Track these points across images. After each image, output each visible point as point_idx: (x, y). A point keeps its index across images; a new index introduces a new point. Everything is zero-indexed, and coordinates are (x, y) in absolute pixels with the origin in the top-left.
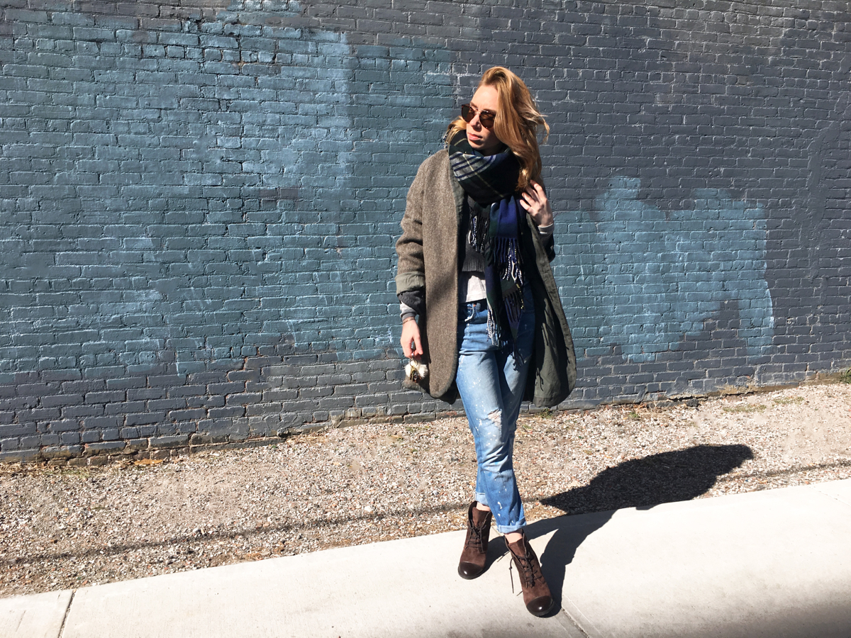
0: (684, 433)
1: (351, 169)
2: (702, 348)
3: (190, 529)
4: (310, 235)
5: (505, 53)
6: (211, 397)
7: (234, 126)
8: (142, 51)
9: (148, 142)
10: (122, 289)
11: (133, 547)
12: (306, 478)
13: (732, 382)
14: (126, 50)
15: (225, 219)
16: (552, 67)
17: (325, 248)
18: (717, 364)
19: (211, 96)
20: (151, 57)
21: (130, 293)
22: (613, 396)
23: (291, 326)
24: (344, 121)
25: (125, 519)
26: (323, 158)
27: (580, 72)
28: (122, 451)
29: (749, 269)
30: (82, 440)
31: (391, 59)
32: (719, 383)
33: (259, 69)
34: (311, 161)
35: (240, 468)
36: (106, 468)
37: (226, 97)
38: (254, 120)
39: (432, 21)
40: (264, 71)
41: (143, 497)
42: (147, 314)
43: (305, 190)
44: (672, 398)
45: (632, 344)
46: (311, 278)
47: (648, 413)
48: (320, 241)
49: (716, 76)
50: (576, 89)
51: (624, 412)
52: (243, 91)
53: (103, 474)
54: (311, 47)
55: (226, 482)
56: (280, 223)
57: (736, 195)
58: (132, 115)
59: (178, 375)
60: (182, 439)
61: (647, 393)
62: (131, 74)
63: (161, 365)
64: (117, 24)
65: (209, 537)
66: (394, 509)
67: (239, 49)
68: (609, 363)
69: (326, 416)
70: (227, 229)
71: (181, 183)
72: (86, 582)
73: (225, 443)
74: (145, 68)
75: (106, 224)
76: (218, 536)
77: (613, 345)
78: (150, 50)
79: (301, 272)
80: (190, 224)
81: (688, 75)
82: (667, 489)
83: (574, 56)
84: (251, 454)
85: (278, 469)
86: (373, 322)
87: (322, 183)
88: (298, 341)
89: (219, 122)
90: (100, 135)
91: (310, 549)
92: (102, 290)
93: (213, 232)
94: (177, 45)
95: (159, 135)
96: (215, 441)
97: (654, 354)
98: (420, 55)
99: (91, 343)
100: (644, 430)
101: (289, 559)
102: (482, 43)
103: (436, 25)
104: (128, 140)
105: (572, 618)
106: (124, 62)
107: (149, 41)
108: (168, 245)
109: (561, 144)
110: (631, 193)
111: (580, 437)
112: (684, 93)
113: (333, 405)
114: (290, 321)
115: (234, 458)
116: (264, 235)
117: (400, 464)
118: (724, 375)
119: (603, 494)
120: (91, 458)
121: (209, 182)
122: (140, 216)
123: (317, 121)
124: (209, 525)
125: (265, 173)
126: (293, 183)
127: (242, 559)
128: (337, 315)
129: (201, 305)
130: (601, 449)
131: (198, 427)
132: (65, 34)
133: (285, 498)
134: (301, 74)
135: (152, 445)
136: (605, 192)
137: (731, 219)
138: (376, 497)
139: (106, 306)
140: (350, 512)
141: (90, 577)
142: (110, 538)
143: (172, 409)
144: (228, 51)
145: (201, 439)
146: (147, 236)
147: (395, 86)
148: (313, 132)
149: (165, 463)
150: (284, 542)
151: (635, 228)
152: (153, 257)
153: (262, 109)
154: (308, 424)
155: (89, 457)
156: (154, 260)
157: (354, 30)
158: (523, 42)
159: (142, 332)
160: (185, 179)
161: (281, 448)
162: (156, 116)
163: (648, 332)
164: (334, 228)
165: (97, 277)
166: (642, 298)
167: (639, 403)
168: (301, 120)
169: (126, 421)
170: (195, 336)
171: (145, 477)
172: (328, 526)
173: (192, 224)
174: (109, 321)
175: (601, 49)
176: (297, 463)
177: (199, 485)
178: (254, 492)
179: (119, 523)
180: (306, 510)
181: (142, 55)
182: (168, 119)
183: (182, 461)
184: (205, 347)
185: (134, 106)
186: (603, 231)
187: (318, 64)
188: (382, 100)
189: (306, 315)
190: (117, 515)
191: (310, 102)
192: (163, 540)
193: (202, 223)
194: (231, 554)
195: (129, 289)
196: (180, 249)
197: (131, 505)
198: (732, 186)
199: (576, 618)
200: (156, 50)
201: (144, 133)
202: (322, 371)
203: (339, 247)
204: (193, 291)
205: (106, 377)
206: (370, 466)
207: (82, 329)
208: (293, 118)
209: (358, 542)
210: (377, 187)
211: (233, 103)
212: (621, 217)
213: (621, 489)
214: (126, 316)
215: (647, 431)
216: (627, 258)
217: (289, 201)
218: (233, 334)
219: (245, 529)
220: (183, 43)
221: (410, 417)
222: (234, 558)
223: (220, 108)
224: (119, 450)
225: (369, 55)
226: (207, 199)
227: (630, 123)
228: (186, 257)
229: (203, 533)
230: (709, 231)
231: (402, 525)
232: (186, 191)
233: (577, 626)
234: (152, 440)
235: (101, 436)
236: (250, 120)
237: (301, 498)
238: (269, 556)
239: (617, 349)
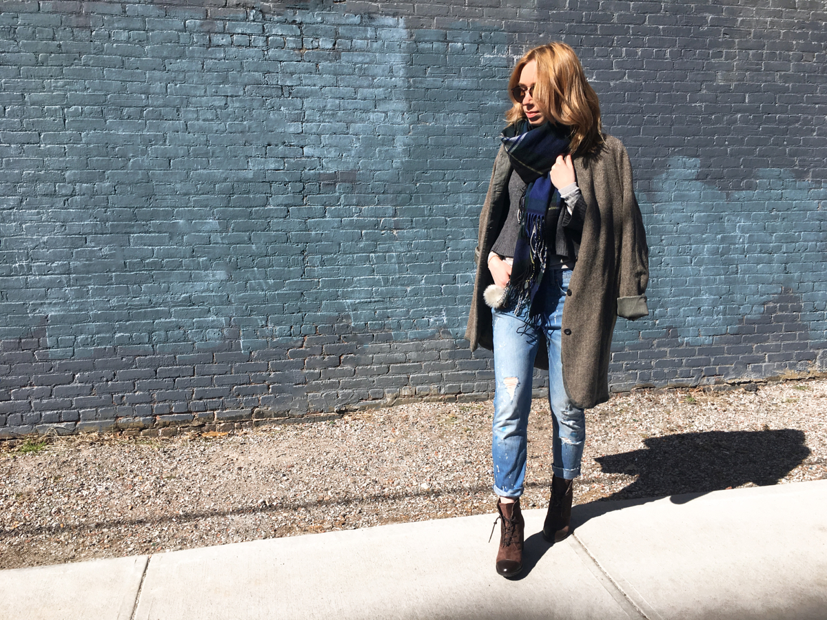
0: (743, 418)
1: (408, 152)
2: (761, 331)
3: (255, 500)
4: (367, 217)
5: (563, 33)
6: (273, 373)
7: (297, 112)
8: (210, 40)
9: (215, 129)
10: (191, 270)
11: (203, 516)
12: (363, 454)
13: (792, 366)
14: (195, 40)
15: (287, 202)
16: (610, 47)
17: (381, 230)
18: (778, 348)
19: (274, 82)
20: (218, 46)
21: (199, 273)
22: (668, 379)
23: (348, 306)
24: (402, 105)
25: (195, 489)
26: (381, 142)
27: (639, 51)
28: (190, 423)
29: (813, 251)
30: (154, 412)
31: (449, 42)
32: (780, 367)
33: (320, 55)
34: (369, 144)
35: (301, 442)
36: (176, 439)
37: (288, 83)
38: (315, 106)
39: (489, 4)
40: (325, 57)
41: (211, 468)
42: (214, 294)
43: (363, 173)
44: (729, 382)
45: (688, 326)
46: (368, 259)
47: (704, 397)
48: (377, 223)
49: (780, 53)
50: (635, 69)
51: (679, 395)
52: (305, 78)
53: (173, 445)
54: (370, 33)
55: (288, 455)
56: (339, 205)
57: (800, 175)
58: (200, 102)
59: (242, 352)
60: (246, 413)
61: (704, 376)
62: (200, 62)
63: (227, 342)
64: (187, 14)
65: (273, 509)
66: (450, 487)
67: (301, 36)
68: (664, 346)
69: (382, 394)
70: (288, 211)
71: (246, 167)
72: (160, 548)
73: (285, 417)
74: (213, 57)
75: (176, 208)
76: (282, 507)
77: (669, 328)
78: (218, 39)
79: (358, 253)
80: (253, 207)
81: (751, 52)
82: (728, 475)
83: (633, 35)
84: (310, 429)
85: (336, 445)
86: (428, 304)
87: (380, 166)
88: (355, 320)
89: (282, 109)
90: (171, 122)
91: (370, 524)
92: (173, 270)
93: (275, 215)
94: (243, 34)
95: (225, 121)
96: (276, 415)
97: (711, 338)
98: (477, 38)
99: (163, 320)
100: (702, 414)
101: (350, 532)
102: (539, 24)
103: (494, 7)
104: (197, 127)
105: (634, 604)
106: (193, 51)
107: (216, 30)
108: (234, 227)
109: (618, 125)
110: (690, 173)
111: (634, 420)
112: (747, 70)
113: (388, 383)
114: (347, 301)
115: (295, 433)
116: (323, 217)
117: (455, 443)
118: (784, 359)
119: (661, 478)
120: (162, 429)
121: (272, 166)
122: (207, 200)
123: (376, 105)
124: (274, 497)
125: (325, 158)
126: (351, 166)
127: (305, 531)
128: (393, 295)
129: (264, 285)
130: (657, 432)
131: (260, 402)
132: (139, 25)
133: (344, 473)
134: (360, 59)
135: (218, 419)
136: (662, 172)
137: (795, 200)
138: (431, 474)
139: (176, 285)
140: (407, 488)
141: (163, 544)
142: (181, 506)
143: (237, 384)
144: (291, 38)
145: (263, 413)
146: (214, 219)
147: (452, 69)
148: (372, 116)
149: (230, 435)
150: (344, 516)
151: (695, 208)
152: (220, 239)
153: (322, 94)
154: (364, 401)
155: (160, 428)
156: (221, 242)
157: (412, 15)
158: (581, 22)
159: (209, 311)
160: (250, 164)
161: (338, 424)
162: (223, 103)
163: (706, 315)
164: (390, 209)
165: (169, 258)
166: (700, 280)
167: (695, 387)
168: (360, 104)
169: (194, 395)
170: (258, 314)
171: (212, 449)
172: (386, 502)
173: (256, 207)
174: (179, 300)
175: (661, 27)
176: (354, 439)
177: (263, 458)
178: (314, 466)
179: (189, 492)
180: (365, 485)
181: (210, 44)
182: (234, 105)
183: (246, 434)
184: (267, 326)
185: (202, 94)
186: (660, 212)
187: (377, 49)
188: (439, 84)
189: (362, 296)
190: (188, 484)
191: (368, 87)
192: (231, 510)
193: (265, 206)
194: (295, 526)
195: (197, 269)
196: (245, 231)
197: (200, 475)
198: (796, 166)
199: (638, 604)
200: (223, 39)
201: (212, 120)
202: (378, 350)
203: (395, 229)
204: (256, 272)
205: (175, 353)
206: (425, 443)
207: (154, 307)
208: (353, 103)
209: (416, 518)
210: (432, 170)
211: (295, 89)
212: (680, 198)
213: (679, 474)
214: (194, 295)
215: (704, 415)
216: (684, 240)
217: (347, 185)
218: (293, 313)
219: (307, 501)
220: (248, 32)
221: (463, 396)
222: (297, 529)
223: (283, 94)
224: (188, 422)
225: (426, 39)
226: (270, 183)
227: (689, 103)
228: (250, 239)
229: (268, 505)
230: (771, 212)
231: (458, 503)
232: (250, 175)
233: (639, 612)
234: (218, 414)
235: (171, 409)
236: (311, 105)
237: (359, 473)
238: (331, 529)
239: (673, 332)
